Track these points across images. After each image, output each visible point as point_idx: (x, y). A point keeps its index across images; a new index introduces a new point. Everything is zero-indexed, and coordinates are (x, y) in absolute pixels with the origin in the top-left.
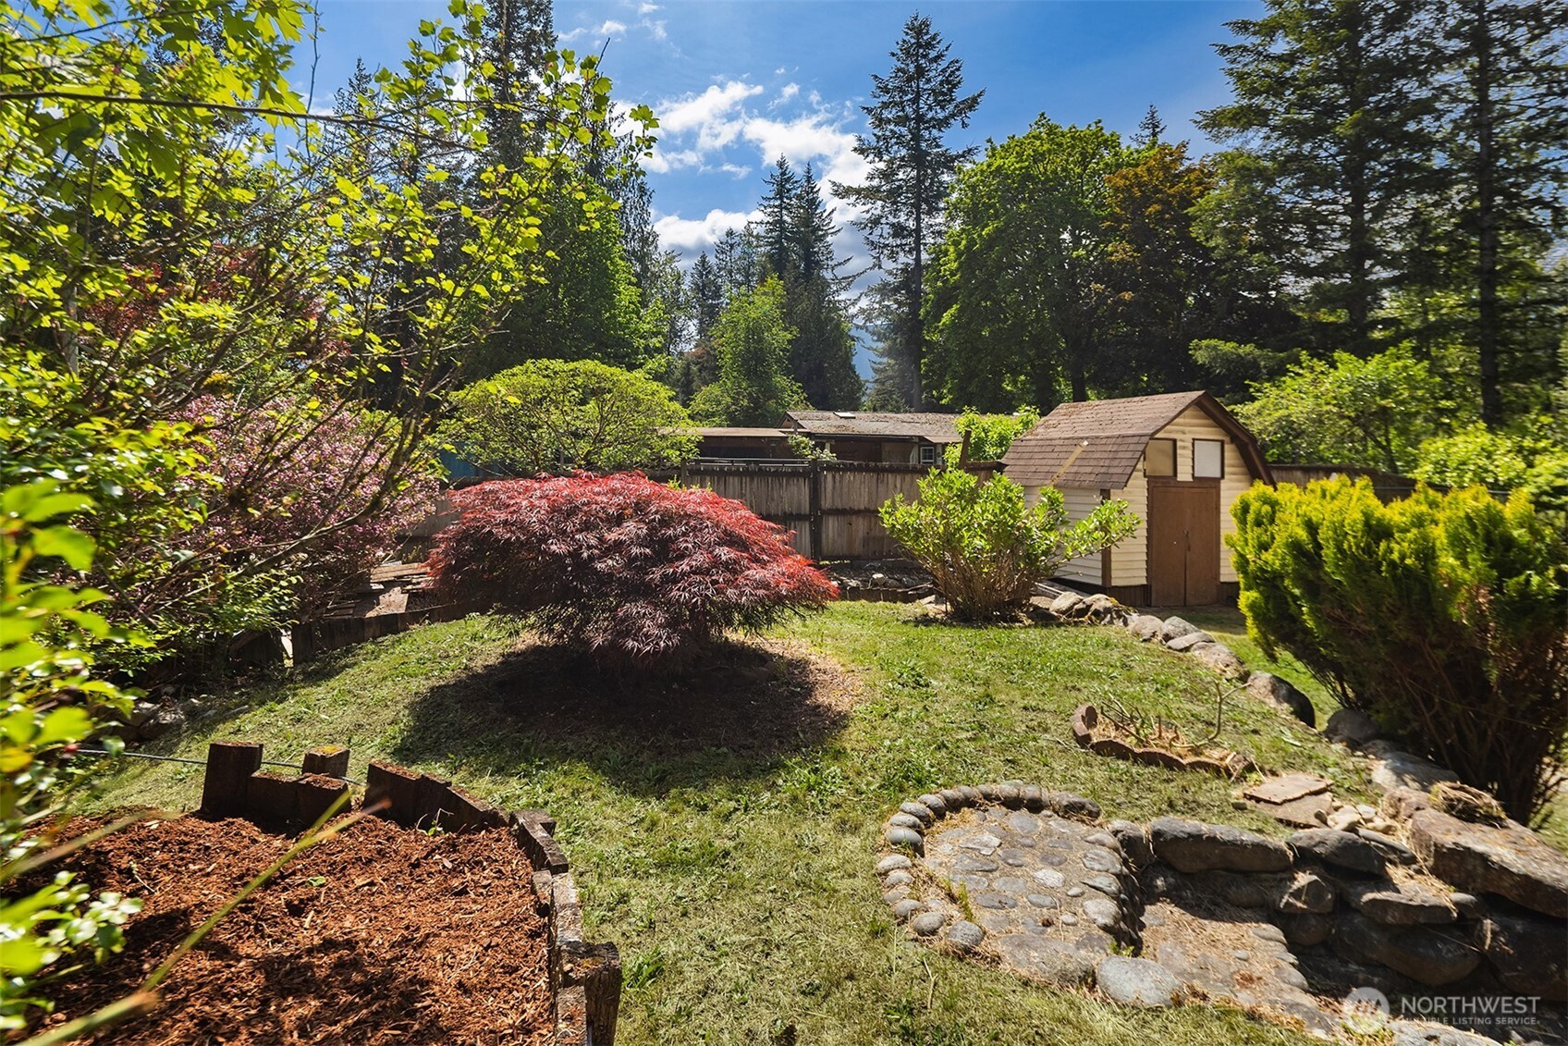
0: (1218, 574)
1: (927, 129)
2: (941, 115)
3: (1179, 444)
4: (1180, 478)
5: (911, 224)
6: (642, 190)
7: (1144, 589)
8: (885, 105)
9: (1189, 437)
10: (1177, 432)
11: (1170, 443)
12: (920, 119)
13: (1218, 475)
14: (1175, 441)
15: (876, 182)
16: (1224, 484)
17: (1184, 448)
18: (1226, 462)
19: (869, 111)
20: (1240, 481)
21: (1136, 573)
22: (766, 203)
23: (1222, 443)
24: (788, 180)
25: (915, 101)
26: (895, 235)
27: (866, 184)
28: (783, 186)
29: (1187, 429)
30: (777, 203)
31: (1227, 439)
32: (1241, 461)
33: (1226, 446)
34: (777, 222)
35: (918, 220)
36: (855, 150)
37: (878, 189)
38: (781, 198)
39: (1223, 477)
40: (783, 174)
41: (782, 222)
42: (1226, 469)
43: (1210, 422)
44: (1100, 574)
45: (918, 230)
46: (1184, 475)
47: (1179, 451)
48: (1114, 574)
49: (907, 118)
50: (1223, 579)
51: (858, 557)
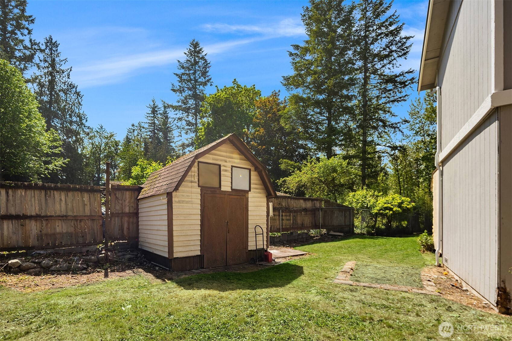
0: (247, 245)
1: (199, 85)
2: (204, 80)
3: (222, 168)
4: (223, 189)
5: (194, 122)
6: (78, 94)
7: (199, 259)
8: (183, 74)
9: (229, 165)
10: (221, 160)
11: (218, 167)
12: (196, 81)
13: (248, 189)
14: (220, 166)
15: (180, 104)
16: (250, 195)
17: (226, 171)
18: (252, 181)
19: (177, 75)
20: (260, 193)
21: (192, 248)
22: (148, 115)
23: (250, 170)
24: (156, 107)
25: (194, 73)
26: (188, 125)
27: (177, 104)
28: (154, 109)
29: (228, 160)
30: (153, 115)
31: (253, 169)
32: (261, 182)
33: (252, 172)
34: (152, 123)
35: (196, 119)
36: (172, 90)
37: (181, 106)
38: (154, 114)
39: (250, 190)
40: (154, 105)
41: (154, 123)
42: (252, 186)
43: (243, 157)
44: (166, 250)
45: (196, 124)
46: (226, 187)
47: (222, 173)
48: (175, 249)
49: (191, 80)
50: (249, 249)
51: (33, 248)
